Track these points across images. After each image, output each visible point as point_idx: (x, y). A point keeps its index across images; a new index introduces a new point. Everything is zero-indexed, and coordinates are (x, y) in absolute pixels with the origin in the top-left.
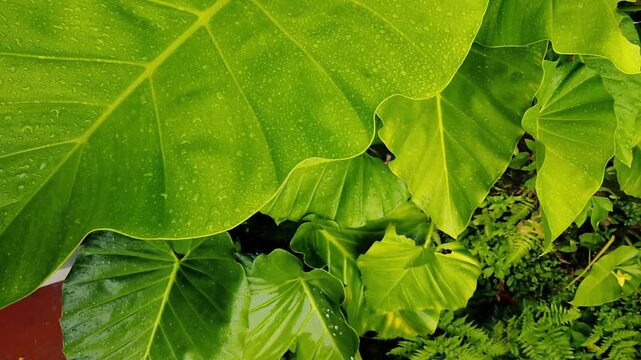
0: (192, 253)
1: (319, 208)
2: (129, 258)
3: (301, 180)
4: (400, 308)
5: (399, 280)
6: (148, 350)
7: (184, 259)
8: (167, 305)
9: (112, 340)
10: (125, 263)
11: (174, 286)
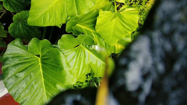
0: (41, 53)
1: (70, 13)
2: (21, 63)
3: (59, 6)
4: (117, 41)
5: (113, 30)
6: (45, 89)
7: (41, 56)
8: (43, 73)
9: (30, 91)
10: (20, 66)
11: (42, 66)
